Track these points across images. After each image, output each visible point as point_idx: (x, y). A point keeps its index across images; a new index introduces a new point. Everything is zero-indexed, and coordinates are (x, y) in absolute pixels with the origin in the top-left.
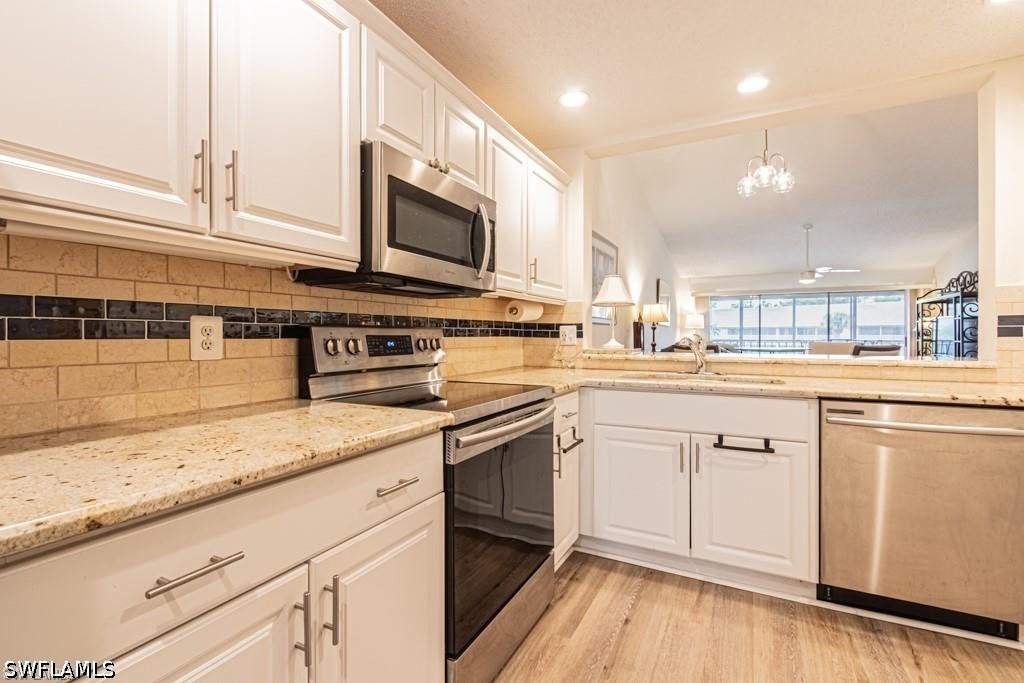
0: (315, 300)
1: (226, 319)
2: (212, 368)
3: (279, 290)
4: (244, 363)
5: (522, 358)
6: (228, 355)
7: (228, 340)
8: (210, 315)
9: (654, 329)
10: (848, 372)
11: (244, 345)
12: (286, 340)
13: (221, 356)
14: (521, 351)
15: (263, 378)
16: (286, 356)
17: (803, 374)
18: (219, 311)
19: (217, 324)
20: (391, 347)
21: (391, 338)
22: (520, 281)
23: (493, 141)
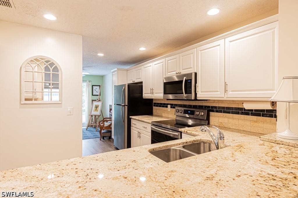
2: (169, 112)
4: (172, 112)
13: (170, 110)
18: (170, 104)
19: (170, 106)
22: (219, 93)
23: (201, 51)
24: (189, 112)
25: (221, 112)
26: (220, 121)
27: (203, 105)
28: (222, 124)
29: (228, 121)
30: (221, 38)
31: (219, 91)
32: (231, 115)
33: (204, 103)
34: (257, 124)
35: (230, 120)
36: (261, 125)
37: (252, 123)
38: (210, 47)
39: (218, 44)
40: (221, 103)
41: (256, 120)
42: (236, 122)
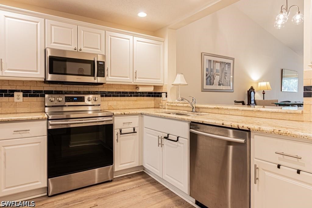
0: (51, 87)
1: (23, 92)
2: (20, 104)
3: (40, 86)
4: (29, 103)
5: (154, 105)
6: (24, 101)
7: (24, 97)
8: (19, 92)
9: (264, 94)
10: (243, 113)
11: (29, 99)
12: (42, 97)
13: (22, 101)
14: (153, 102)
15: (34, 106)
16: (41, 101)
17: (228, 114)
18: (22, 91)
19: (21, 94)
20: (75, 100)
21: (75, 97)
22: (129, 78)
23: (110, 36)
24: (75, 99)
25: (110, 96)
26: (109, 104)
27: (90, 90)
28: (111, 107)
29: (117, 103)
30: (130, 34)
31: (128, 77)
32: (119, 98)
33: (91, 88)
34: (137, 102)
35: (119, 102)
36: (139, 102)
37: (134, 102)
38: (119, 36)
39: (129, 38)
40: (110, 88)
41: (136, 100)
42: (123, 103)
